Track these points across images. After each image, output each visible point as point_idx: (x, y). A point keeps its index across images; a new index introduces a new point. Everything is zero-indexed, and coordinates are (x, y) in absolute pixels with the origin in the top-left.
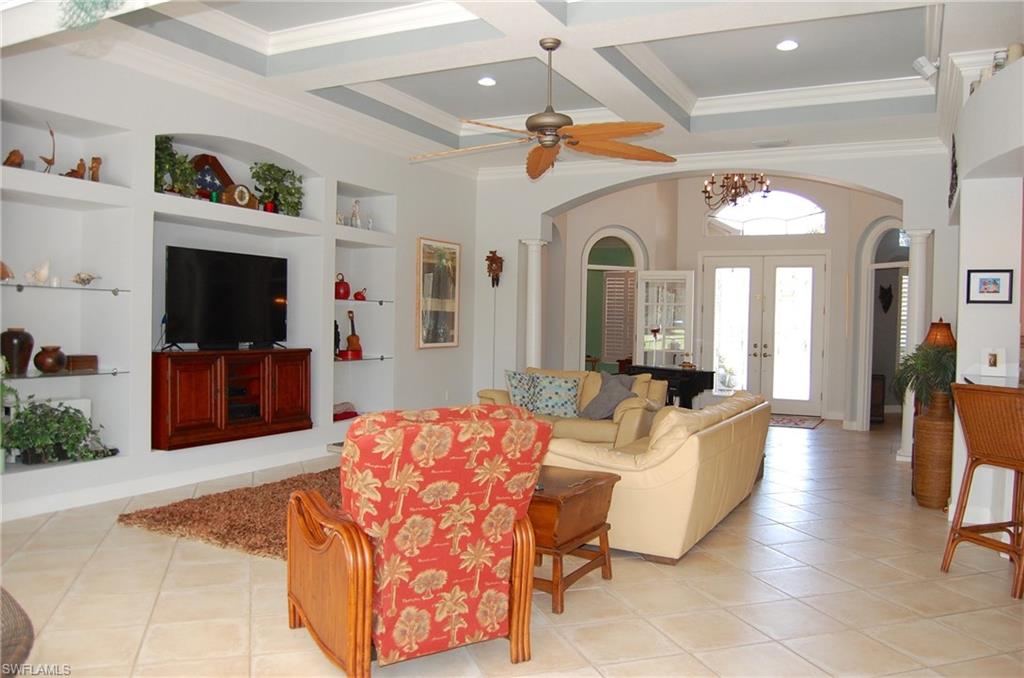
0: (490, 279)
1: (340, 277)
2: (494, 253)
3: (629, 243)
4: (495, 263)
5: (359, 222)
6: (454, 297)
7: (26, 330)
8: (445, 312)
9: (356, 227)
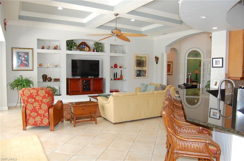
0: (156, 62)
1: (115, 63)
2: (156, 56)
3: (200, 52)
4: (157, 59)
5: (118, 52)
6: (146, 66)
7: (46, 74)
8: (143, 70)
9: (117, 53)
